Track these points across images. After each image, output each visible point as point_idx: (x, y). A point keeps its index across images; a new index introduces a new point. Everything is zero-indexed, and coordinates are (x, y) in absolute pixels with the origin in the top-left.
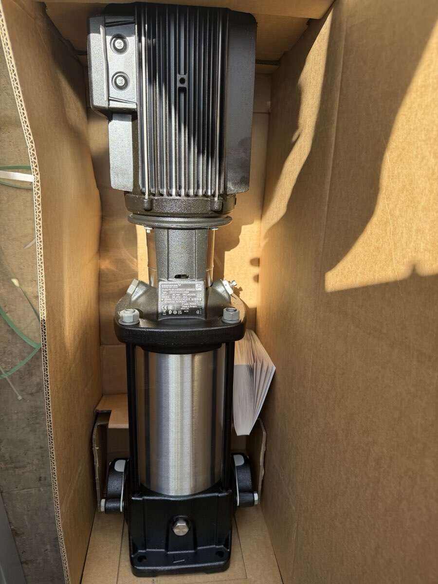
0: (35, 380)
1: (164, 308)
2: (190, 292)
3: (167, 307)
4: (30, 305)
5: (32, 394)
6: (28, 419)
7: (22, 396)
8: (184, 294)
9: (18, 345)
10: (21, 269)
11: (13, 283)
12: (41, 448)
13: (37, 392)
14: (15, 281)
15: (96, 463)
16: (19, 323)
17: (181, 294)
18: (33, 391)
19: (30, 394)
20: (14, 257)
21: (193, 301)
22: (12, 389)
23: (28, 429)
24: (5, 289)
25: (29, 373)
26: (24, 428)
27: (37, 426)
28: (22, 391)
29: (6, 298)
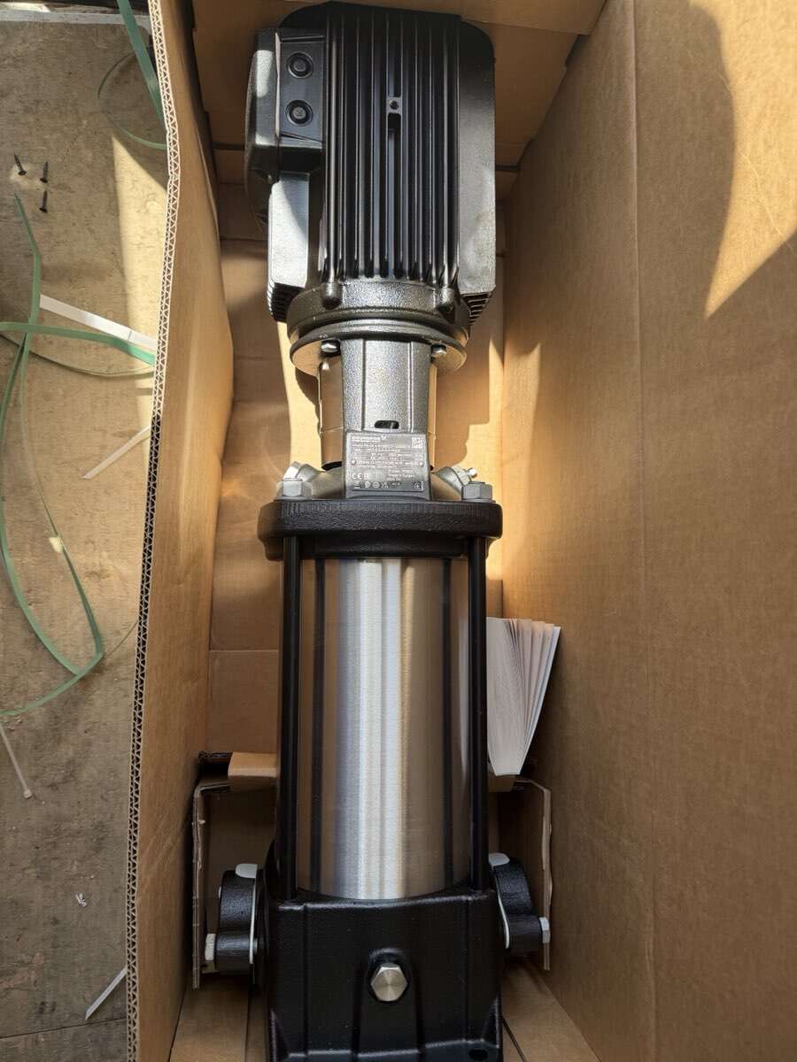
0: (66, 752)
1: (356, 476)
2: (403, 451)
3: (362, 476)
4: (76, 588)
5: (53, 786)
6: (37, 848)
7: (31, 790)
8: (392, 455)
9: (41, 673)
10: (71, 518)
11: (51, 546)
12: (56, 922)
13: (65, 781)
14: (56, 543)
15: (197, 860)
16: (51, 626)
17: (387, 454)
18: (58, 779)
19: (51, 786)
20: (60, 495)
21: (406, 467)
22: (15, 775)
23: (32, 872)
24: (33, 556)
25: (54, 736)
26: (24, 869)
27: (55, 864)
28: (35, 778)
29: (33, 576)
